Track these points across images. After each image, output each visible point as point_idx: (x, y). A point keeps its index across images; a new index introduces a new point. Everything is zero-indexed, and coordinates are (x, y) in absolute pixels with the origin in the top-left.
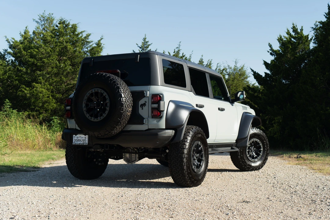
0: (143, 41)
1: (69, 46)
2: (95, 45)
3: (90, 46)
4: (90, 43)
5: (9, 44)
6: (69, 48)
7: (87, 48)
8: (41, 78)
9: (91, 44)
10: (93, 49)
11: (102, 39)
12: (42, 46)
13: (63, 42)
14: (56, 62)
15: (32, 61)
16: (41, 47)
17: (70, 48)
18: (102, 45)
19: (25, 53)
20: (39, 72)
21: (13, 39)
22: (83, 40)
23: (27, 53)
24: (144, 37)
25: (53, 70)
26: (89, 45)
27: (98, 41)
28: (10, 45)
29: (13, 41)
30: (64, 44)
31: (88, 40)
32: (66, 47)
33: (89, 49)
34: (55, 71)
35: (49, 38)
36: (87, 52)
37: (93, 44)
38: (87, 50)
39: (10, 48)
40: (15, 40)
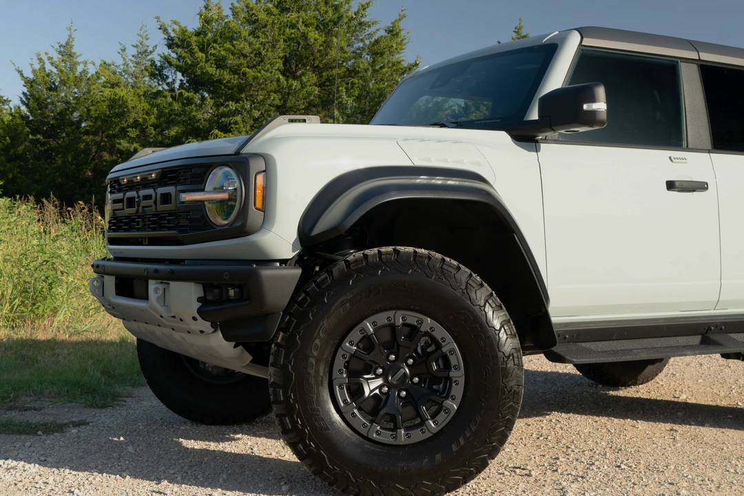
0: (514, 35)
1: (313, 35)
2: (382, 33)
3: (370, 35)
4: (369, 26)
5: (166, 37)
6: (312, 40)
7: (362, 40)
8: (238, 118)
9: (372, 29)
10: (377, 42)
11: (402, 18)
12: (243, 36)
13: (298, 22)
14: (279, 78)
15: (216, 74)
16: (240, 37)
17: (316, 40)
18: (403, 34)
19: (202, 57)
20: (232, 105)
21: (175, 23)
22: (351, 19)
23: (206, 57)
24: (518, 25)
25: (269, 98)
26: (367, 33)
27: (393, 23)
28: (168, 39)
29: (177, 28)
30: (299, 29)
31: (363, 20)
32: (305, 36)
33: (367, 42)
34: (273, 100)
35: (262, 16)
36: (363, 49)
37: (378, 30)
38: (361, 45)
39: (170, 46)
40: (180, 26)
